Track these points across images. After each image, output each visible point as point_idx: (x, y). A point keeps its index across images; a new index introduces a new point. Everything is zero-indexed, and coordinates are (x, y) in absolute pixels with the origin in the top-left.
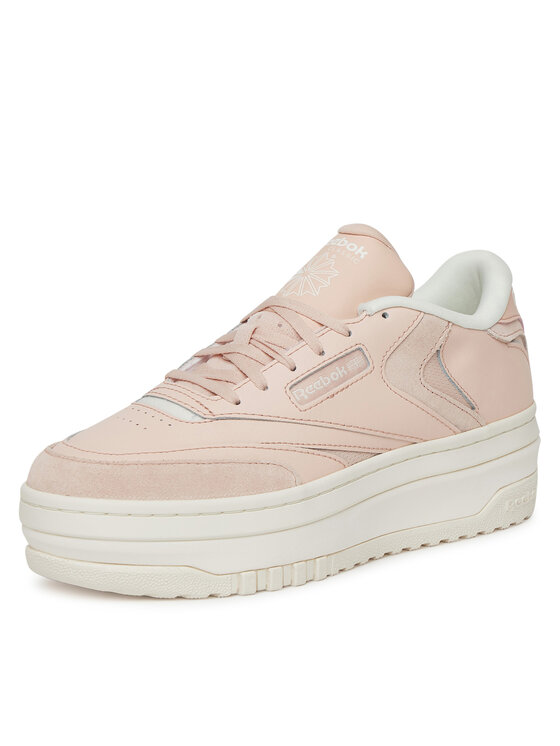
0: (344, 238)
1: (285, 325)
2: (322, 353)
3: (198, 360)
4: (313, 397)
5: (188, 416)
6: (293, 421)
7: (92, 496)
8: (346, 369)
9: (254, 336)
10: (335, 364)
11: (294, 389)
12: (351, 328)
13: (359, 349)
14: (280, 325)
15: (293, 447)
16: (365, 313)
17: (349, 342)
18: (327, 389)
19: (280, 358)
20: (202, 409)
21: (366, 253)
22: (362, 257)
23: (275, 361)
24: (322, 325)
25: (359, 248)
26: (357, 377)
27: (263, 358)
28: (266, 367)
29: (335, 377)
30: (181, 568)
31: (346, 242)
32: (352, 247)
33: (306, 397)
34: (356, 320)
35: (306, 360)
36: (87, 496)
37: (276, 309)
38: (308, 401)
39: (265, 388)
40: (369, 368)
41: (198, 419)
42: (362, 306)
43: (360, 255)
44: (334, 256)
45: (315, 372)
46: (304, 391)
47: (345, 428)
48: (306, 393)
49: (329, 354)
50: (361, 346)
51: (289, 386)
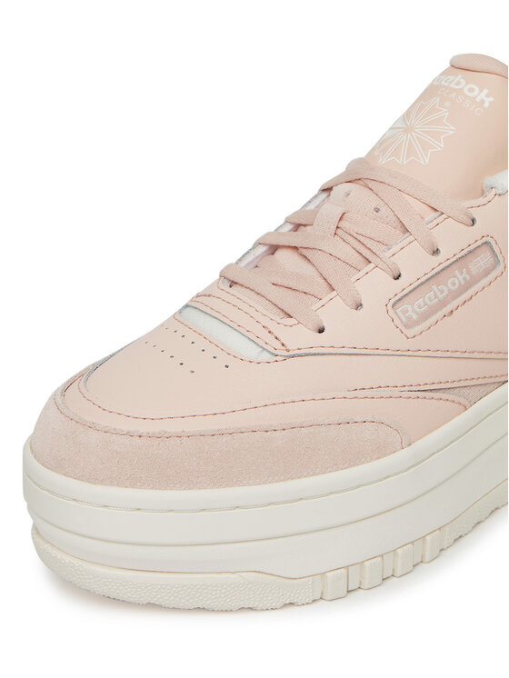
0: (460, 77)
1: (383, 209)
2: (436, 252)
3: (262, 249)
4: (424, 317)
5: (251, 351)
6: (398, 353)
7: (118, 485)
8: (469, 272)
9: (342, 224)
10: (454, 266)
11: (397, 306)
12: (475, 213)
13: (487, 243)
14: (377, 210)
15: (396, 392)
16: (493, 192)
17: (472, 235)
18: (443, 304)
19: (377, 261)
20: (270, 339)
21: (491, 99)
22: (486, 105)
23: (372, 265)
24: (436, 210)
25: (481, 91)
26: (484, 282)
27: (355, 259)
28: (361, 274)
29: (454, 284)
30: (244, 574)
31: (463, 81)
32: (471, 90)
33: (415, 317)
34: (482, 200)
35: (414, 263)
36: (112, 484)
37: (371, 184)
38: (417, 323)
39: (359, 306)
40: (500, 269)
41: (266, 356)
42: (489, 181)
43: (483, 102)
44: (447, 104)
45: (428, 280)
46: (412, 309)
47: (466, 355)
48: (416, 312)
49: (447, 253)
50: (489, 239)
51: (392, 301)
